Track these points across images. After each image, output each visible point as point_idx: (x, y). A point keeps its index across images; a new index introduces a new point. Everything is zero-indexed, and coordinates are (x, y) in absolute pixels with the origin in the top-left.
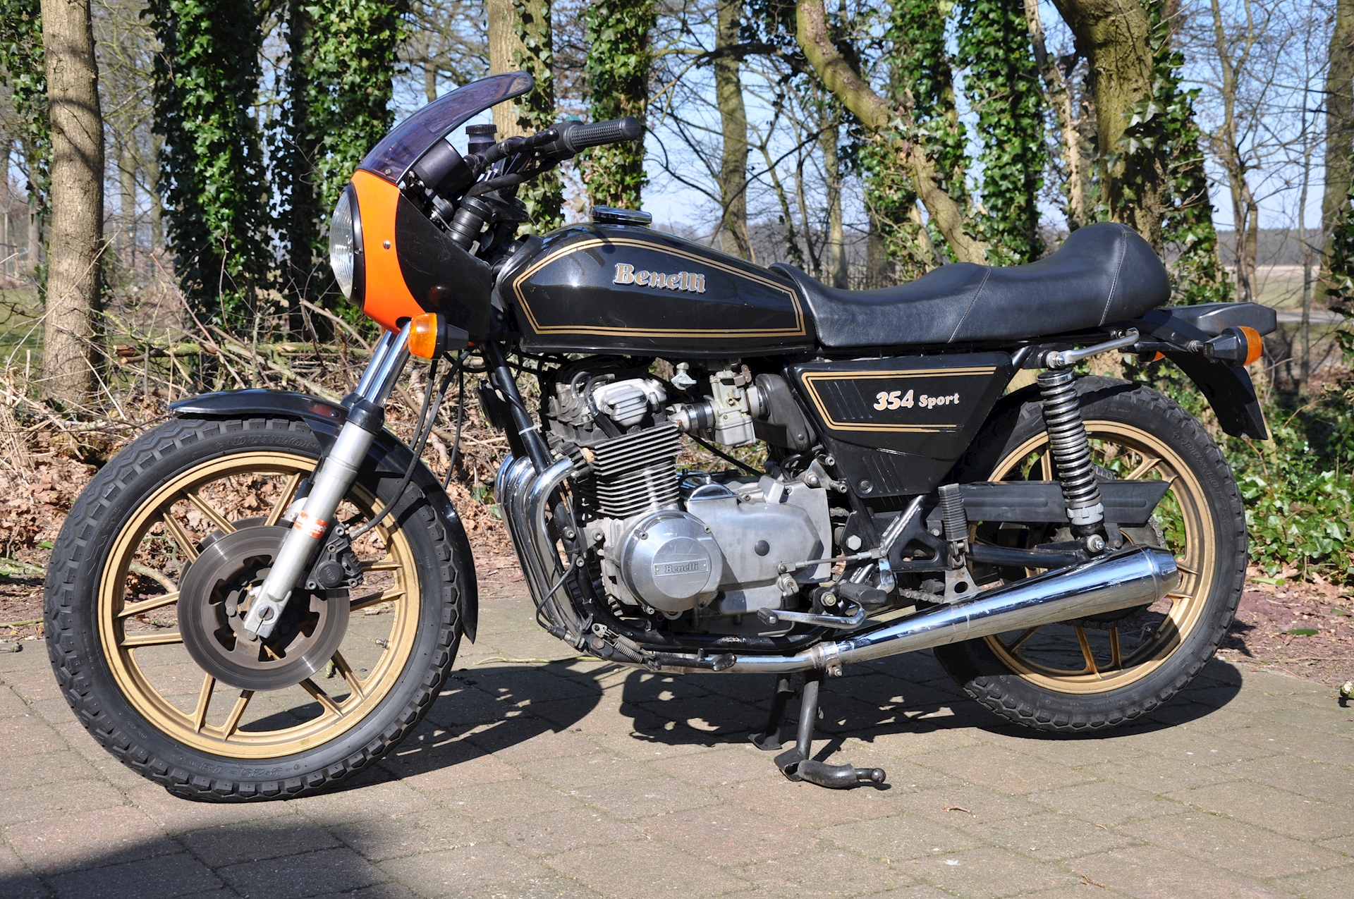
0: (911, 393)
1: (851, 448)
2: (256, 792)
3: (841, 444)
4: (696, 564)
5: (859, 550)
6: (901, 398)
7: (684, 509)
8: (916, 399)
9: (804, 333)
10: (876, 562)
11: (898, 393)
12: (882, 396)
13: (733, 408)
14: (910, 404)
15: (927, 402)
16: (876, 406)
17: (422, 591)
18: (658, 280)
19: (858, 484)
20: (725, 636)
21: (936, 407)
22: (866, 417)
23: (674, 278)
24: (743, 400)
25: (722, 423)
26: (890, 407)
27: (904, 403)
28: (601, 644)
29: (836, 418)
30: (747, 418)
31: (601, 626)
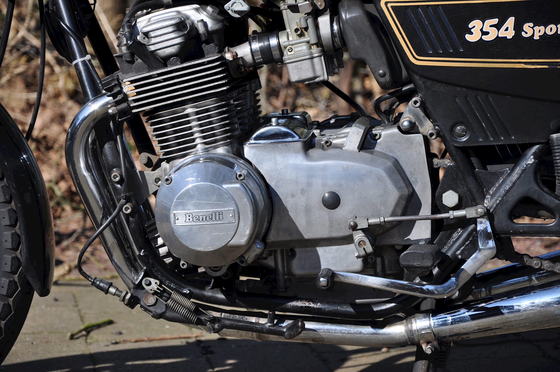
0: (511, 22)
1: (440, 88)
3: (429, 83)
4: (220, 213)
5: (456, 208)
6: (498, 26)
7: (240, 154)
8: (518, 28)
10: (474, 221)
11: (495, 21)
12: (476, 25)
13: (303, 39)
14: (510, 34)
15: (531, 31)
16: (468, 37)
19: (452, 129)
20: (297, 299)
21: (544, 37)
22: (456, 49)
24: (311, 29)
25: (287, 56)
26: (485, 38)
27: (502, 33)
28: (152, 300)
29: (420, 51)
30: (316, 51)
31: (153, 281)
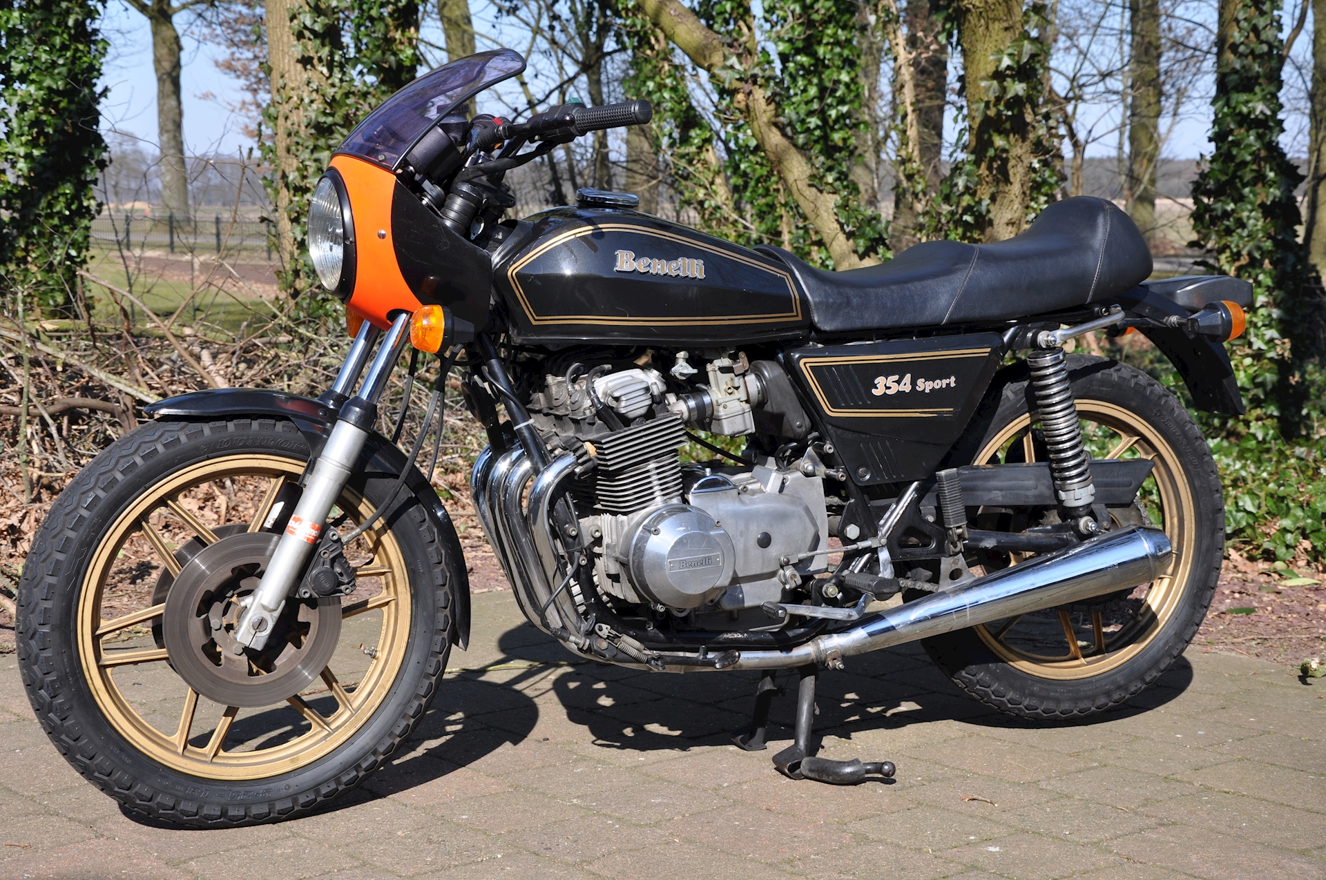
0: (908, 377)
1: (849, 435)
2: (245, 816)
3: (840, 431)
4: (709, 558)
5: (859, 539)
7: (685, 501)
8: (914, 383)
9: (800, 318)
10: (874, 551)
11: (896, 377)
12: (880, 381)
13: (732, 397)
14: (908, 389)
15: (924, 385)
16: (874, 391)
17: (415, 597)
18: (659, 267)
19: (856, 472)
20: (730, 632)
21: (933, 390)
22: (864, 402)
23: (674, 264)
24: (742, 389)
25: (722, 412)
28: (604, 645)
29: (835, 404)
30: (747, 407)
31: (604, 626)
